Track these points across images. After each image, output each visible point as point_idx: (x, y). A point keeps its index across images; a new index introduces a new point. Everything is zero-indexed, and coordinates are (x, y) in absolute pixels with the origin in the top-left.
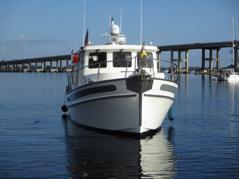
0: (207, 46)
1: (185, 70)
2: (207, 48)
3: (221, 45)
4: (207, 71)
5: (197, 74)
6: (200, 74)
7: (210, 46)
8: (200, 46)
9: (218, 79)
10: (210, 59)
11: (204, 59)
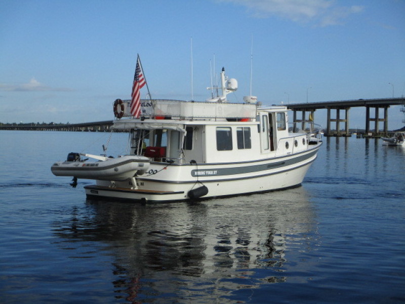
0: (372, 103)
1: (345, 133)
2: (372, 106)
3: (390, 102)
4: (373, 133)
5: (360, 137)
6: (363, 138)
7: (376, 103)
8: (363, 103)
9: (390, 144)
10: (376, 120)
11: (368, 119)
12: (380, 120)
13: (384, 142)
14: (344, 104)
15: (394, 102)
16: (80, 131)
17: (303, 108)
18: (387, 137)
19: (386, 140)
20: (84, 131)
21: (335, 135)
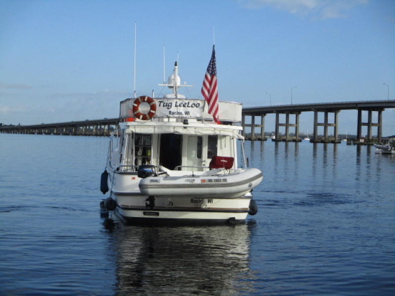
0: (365, 106)
1: (333, 139)
2: (365, 109)
3: (385, 105)
4: (365, 140)
5: (350, 144)
6: (354, 144)
7: (369, 105)
8: (355, 106)
9: (384, 152)
10: (369, 124)
11: (360, 124)
12: (373, 125)
13: (377, 149)
14: (332, 107)
15: (389, 105)
16: (34, 133)
17: (286, 110)
18: (380, 144)
19: (379, 148)
20: (38, 133)
21: (322, 142)
